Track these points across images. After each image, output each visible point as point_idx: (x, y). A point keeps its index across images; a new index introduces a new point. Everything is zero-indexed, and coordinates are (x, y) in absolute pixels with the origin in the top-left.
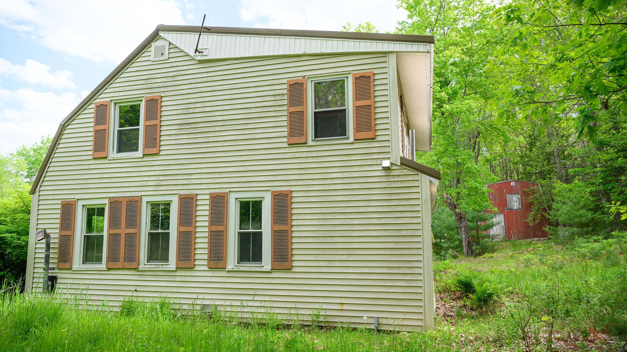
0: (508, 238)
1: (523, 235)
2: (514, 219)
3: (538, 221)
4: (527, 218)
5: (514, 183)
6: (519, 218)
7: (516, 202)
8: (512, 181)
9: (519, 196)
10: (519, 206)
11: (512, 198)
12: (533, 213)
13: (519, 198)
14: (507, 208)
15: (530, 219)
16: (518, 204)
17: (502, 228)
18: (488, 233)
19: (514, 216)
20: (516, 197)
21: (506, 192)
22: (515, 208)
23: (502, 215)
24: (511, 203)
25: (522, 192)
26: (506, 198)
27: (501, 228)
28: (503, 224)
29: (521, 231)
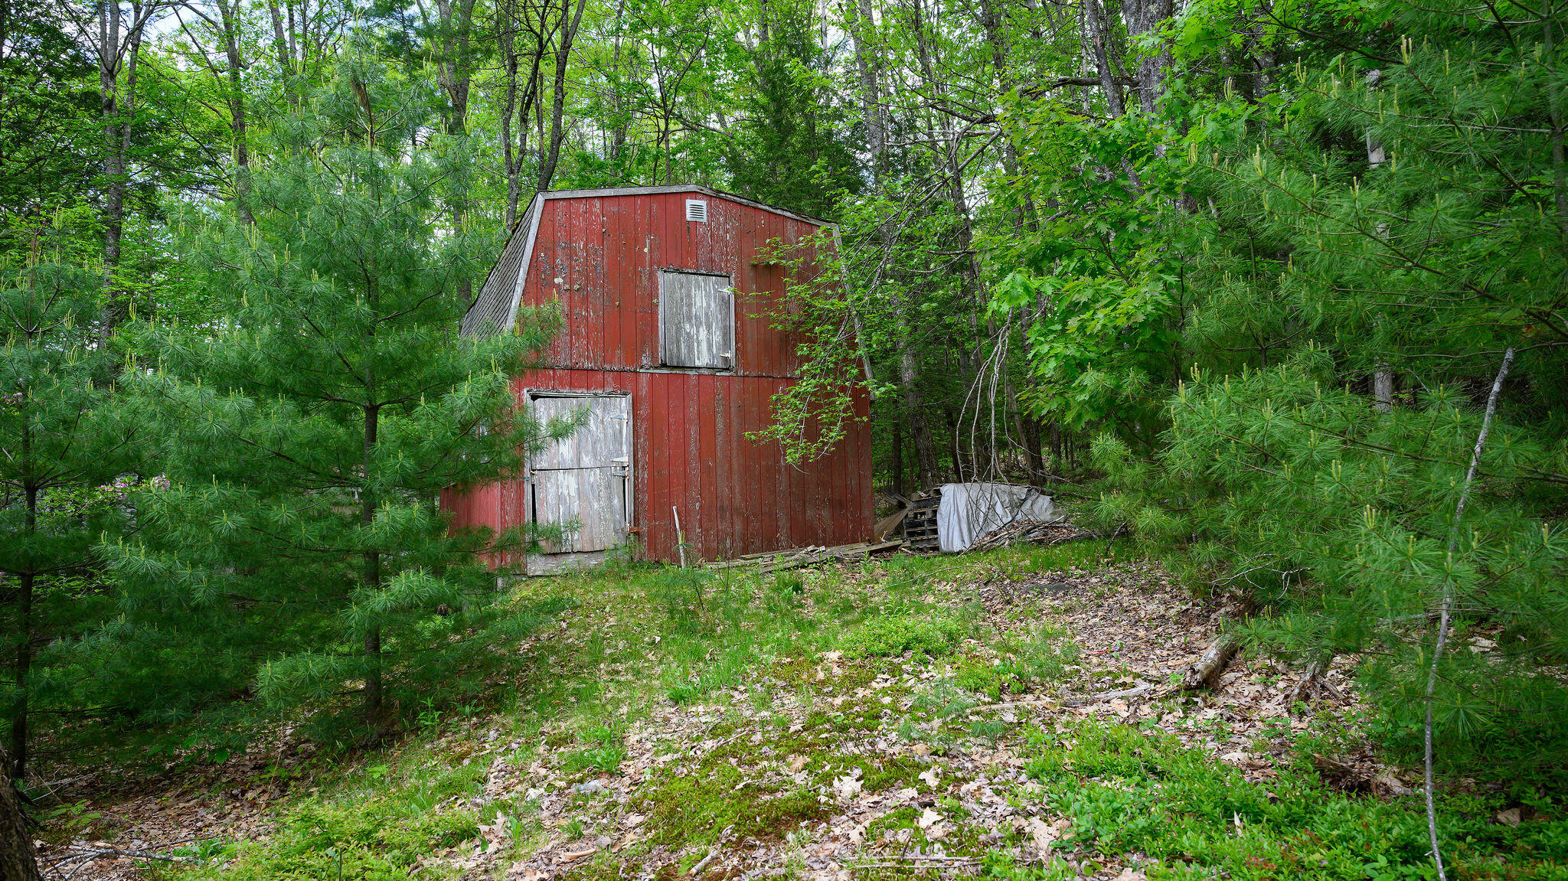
0: (652, 545)
1: (738, 527)
2: (693, 431)
3: (835, 434)
4: (766, 419)
5: (703, 203)
6: (720, 426)
7: (709, 327)
8: (694, 194)
9: (727, 290)
10: (726, 345)
11: (689, 296)
12: (807, 386)
13: (724, 302)
14: (654, 355)
15: (787, 423)
16: (717, 337)
17: (616, 483)
18: (528, 517)
19: (692, 410)
20: (708, 295)
21: (656, 255)
22: (703, 360)
23: (624, 403)
24: (679, 329)
25: (747, 268)
26: (653, 294)
27: (609, 487)
28: (625, 459)
29: (726, 503)
